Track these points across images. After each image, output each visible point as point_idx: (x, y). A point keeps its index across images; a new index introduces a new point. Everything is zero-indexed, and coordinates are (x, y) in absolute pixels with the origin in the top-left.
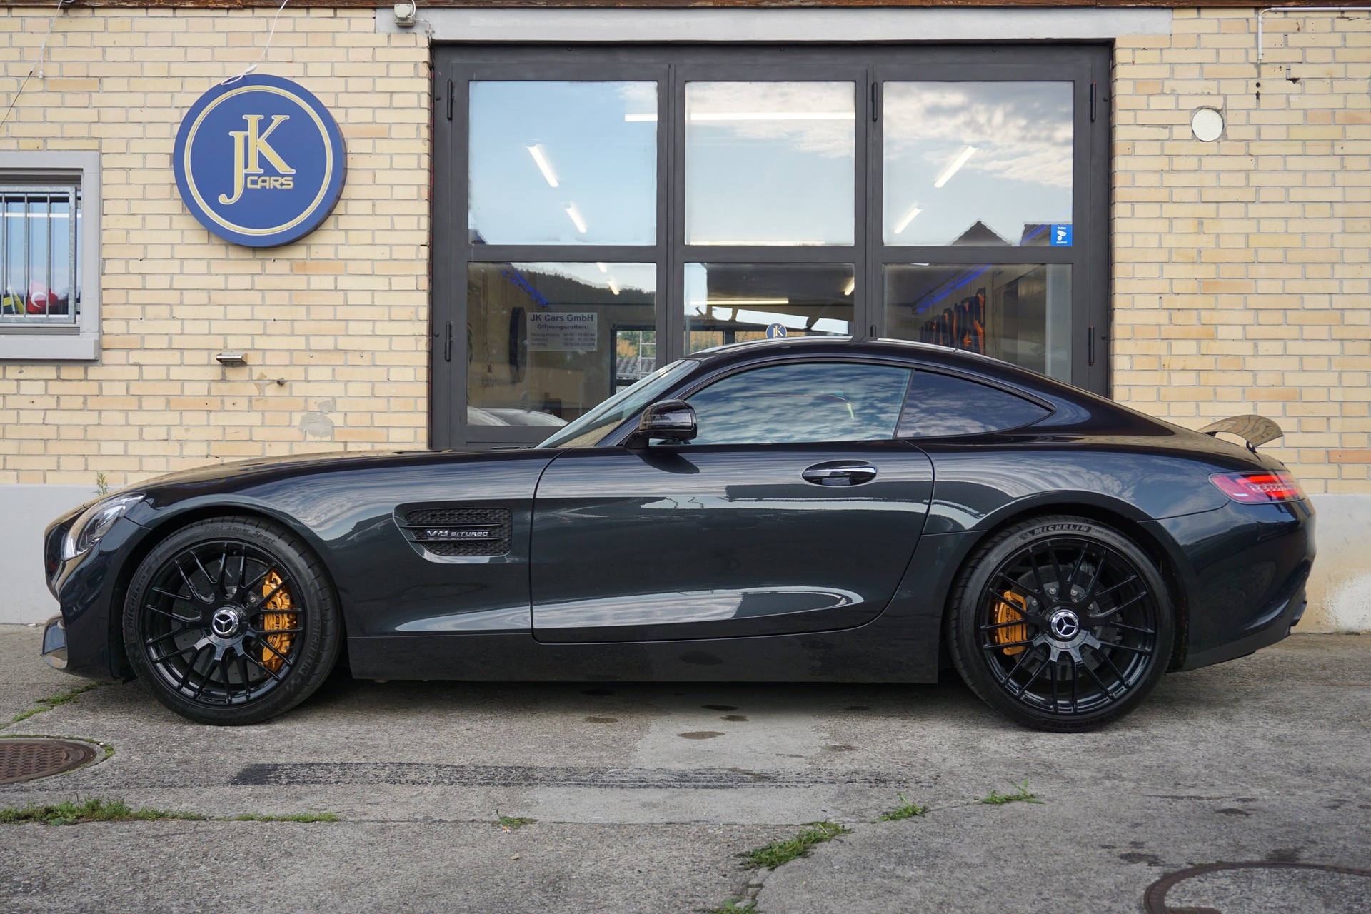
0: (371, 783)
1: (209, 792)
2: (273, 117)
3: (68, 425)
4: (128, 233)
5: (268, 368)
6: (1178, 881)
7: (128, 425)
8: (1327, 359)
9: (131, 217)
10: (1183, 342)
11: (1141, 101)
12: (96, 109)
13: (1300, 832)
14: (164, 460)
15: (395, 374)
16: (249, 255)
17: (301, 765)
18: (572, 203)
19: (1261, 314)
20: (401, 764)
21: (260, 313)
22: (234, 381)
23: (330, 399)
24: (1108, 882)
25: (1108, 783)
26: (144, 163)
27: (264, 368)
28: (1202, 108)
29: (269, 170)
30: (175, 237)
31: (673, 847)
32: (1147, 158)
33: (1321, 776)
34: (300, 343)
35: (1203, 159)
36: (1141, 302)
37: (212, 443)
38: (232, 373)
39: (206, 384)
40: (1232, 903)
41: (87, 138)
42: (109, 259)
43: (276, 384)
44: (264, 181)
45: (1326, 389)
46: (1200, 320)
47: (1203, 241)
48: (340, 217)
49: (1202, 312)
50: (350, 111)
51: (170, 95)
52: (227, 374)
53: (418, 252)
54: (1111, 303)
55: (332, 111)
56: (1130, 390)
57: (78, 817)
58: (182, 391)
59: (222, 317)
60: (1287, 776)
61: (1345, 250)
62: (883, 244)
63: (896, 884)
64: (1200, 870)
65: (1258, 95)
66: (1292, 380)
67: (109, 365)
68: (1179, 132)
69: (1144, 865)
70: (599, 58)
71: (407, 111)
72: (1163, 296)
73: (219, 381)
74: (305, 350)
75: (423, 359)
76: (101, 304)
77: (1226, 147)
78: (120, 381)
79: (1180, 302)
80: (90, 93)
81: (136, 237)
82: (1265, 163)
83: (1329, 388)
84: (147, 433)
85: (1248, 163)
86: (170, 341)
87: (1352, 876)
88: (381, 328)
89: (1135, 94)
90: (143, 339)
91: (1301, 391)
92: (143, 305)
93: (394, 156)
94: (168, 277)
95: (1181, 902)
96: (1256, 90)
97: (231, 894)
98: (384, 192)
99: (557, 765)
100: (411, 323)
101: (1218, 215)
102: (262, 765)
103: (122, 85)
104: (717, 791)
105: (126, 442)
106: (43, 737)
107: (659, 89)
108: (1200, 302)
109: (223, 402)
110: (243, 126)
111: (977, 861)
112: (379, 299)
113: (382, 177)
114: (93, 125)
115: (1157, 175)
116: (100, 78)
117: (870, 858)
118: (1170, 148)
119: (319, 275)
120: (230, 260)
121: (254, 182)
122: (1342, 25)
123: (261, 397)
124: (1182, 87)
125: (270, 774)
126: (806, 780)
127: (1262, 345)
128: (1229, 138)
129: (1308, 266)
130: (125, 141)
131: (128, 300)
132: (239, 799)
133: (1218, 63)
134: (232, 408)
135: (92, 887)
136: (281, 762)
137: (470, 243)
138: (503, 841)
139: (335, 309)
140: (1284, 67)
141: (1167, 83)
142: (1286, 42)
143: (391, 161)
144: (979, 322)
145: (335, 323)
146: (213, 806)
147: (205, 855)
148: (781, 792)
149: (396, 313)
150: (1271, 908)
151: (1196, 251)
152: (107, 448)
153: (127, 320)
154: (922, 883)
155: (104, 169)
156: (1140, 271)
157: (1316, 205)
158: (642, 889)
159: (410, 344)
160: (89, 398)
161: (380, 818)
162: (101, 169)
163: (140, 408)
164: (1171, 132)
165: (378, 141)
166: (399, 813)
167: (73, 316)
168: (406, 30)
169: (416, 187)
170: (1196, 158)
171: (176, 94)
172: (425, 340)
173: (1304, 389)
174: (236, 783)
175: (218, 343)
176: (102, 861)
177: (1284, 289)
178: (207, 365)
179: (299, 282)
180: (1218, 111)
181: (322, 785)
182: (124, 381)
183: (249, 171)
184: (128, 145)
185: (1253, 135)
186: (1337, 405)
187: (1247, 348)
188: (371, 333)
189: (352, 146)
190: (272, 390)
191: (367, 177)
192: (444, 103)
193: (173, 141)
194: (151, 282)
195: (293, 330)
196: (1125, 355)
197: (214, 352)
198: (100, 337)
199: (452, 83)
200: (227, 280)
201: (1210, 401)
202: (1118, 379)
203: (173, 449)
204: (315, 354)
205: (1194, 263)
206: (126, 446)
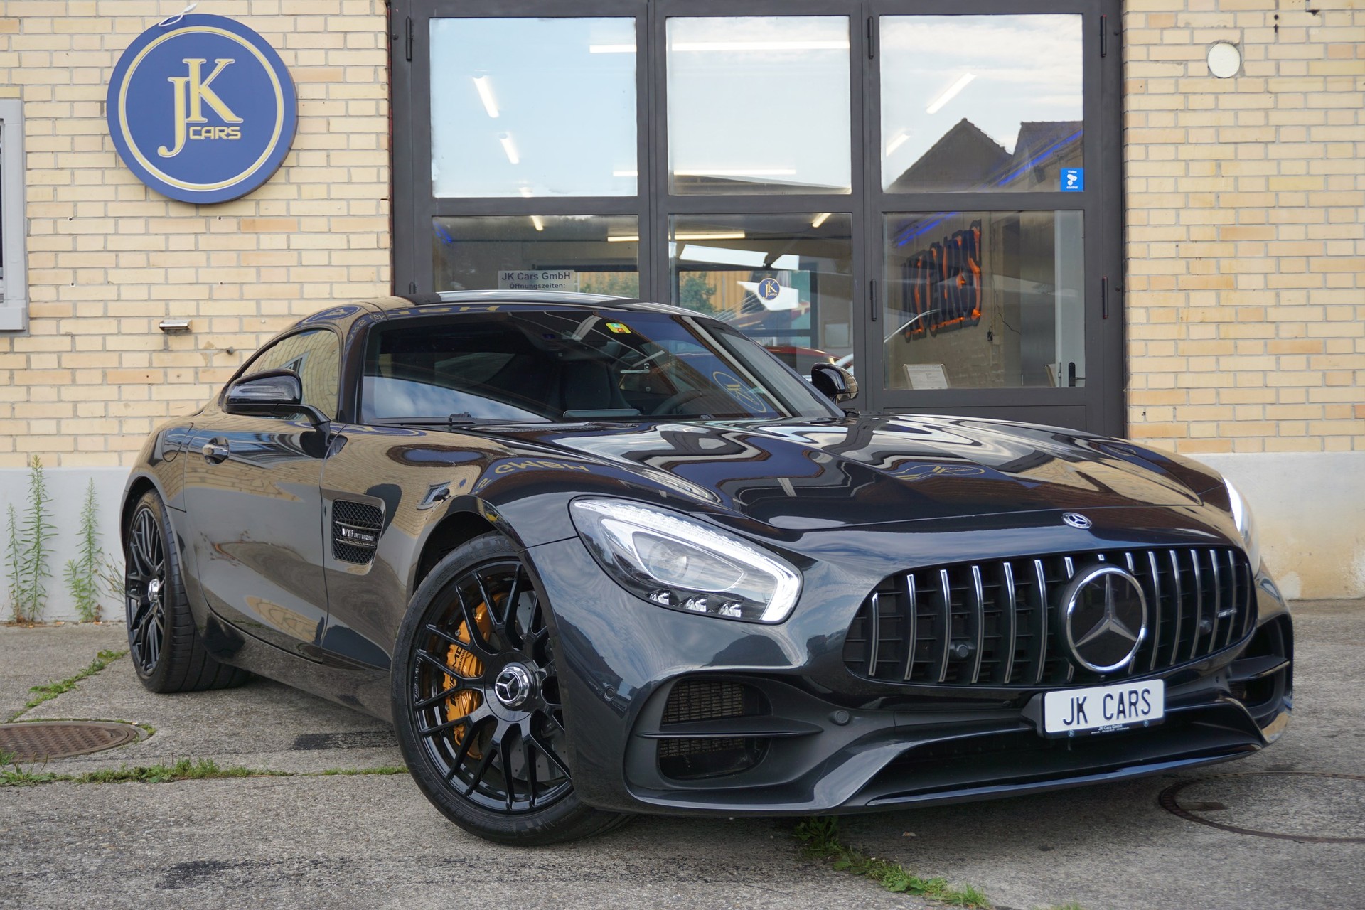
1: (278, 756)
2: (217, 61)
4: (55, 190)
5: (215, 336)
7: (60, 401)
8: (1352, 308)
9: (58, 171)
10: (1202, 293)
11: (1154, 36)
12: (16, 53)
13: (1298, 753)
14: (102, 438)
16: (191, 212)
17: (350, 734)
18: (508, 133)
19: (1284, 262)
21: (205, 275)
22: (178, 351)
26: (72, 112)
27: (209, 336)
28: (1218, 42)
29: (214, 119)
30: (108, 193)
32: (1161, 96)
34: (250, 308)
35: (1220, 96)
37: (155, 419)
38: (174, 342)
39: (146, 355)
41: (7, 85)
42: (34, 218)
43: (225, 354)
44: (208, 131)
45: (1351, 340)
46: (1218, 268)
47: (1222, 185)
48: (291, 170)
49: (1222, 260)
50: (300, 53)
51: (98, 37)
52: (170, 343)
53: (378, 206)
54: (1125, 251)
55: (282, 55)
56: (1146, 345)
57: (173, 776)
58: (120, 363)
59: (162, 281)
62: (882, 191)
65: (1276, 28)
66: (1317, 331)
67: (37, 336)
68: (1194, 69)
71: (363, 52)
72: (1180, 244)
73: (161, 351)
74: (256, 316)
76: (27, 269)
77: (1244, 84)
78: (50, 353)
79: (1198, 250)
80: (9, 35)
81: (64, 194)
82: (1284, 101)
83: (1354, 339)
84: (83, 410)
85: (1267, 101)
86: (106, 308)
87: (1337, 779)
88: (338, 290)
89: (1148, 28)
90: (75, 307)
91: (1325, 343)
92: (75, 269)
93: (350, 102)
94: (102, 238)
95: (1189, 799)
96: (1273, 22)
97: (362, 822)
98: (340, 142)
100: (371, 284)
101: (1236, 156)
102: (312, 735)
103: (45, 26)
105: (59, 420)
107: (637, 26)
108: (1219, 250)
109: (166, 375)
110: (184, 72)
112: (337, 258)
113: (336, 125)
114: (13, 71)
115: (1172, 115)
116: (20, 19)
118: (1185, 85)
119: (269, 233)
120: (170, 217)
121: (197, 133)
123: (208, 368)
124: (1198, 20)
125: (325, 741)
127: (1284, 294)
128: (1247, 74)
129: (1330, 210)
130: (49, 87)
131: (57, 264)
132: (311, 760)
134: (176, 380)
135: (234, 820)
136: (328, 732)
139: (288, 270)
141: (1181, 16)
143: (347, 107)
144: (975, 260)
145: (287, 285)
146: (291, 766)
147: (315, 798)
149: (356, 274)
150: (1265, 801)
151: (1213, 195)
152: (37, 427)
153: (57, 286)
155: (26, 119)
156: (1156, 217)
157: (1338, 145)
160: (15, 372)
162: (24, 119)
163: (74, 382)
164: (1186, 69)
165: (332, 86)
169: (374, 136)
170: (1212, 97)
171: (105, 36)
173: (1329, 341)
174: (298, 749)
175: (160, 310)
176: (224, 805)
177: (1307, 234)
178: (147, 334)
179: (247, 242)
180: (1235, 46)
182: (55, 352)
183: (192, 119)
184: (53, 93)
185: (1272, 72)
187: (1268, 298)
188: (328, 296)
189: (304, 91)
190: (220, 360)
191: (320, 126)
192: (402, 43)
193: (107, 87)
194: (82, 244)
195: (242, 294)
196: (1141, 307)
197: (155, 319)
198: (27, 305)
199: (411, 21)
200: (167, 240)
201: (1231, 355)
202: (1136, 333)
203: (112, 426)
204: (267, 320)
205: (1211, 208)
206: (58, 425)
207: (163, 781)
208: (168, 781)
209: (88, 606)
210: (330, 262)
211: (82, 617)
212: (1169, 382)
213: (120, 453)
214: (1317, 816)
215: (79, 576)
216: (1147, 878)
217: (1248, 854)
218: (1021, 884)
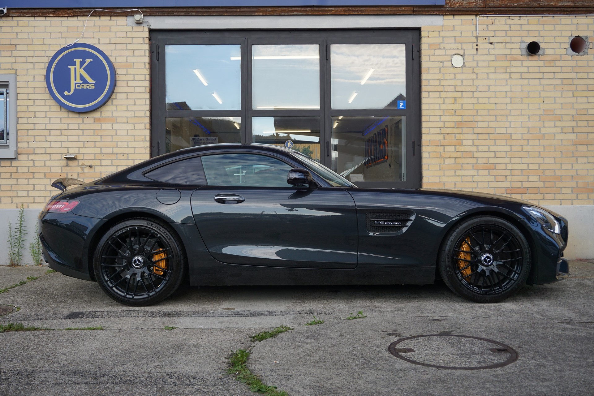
0: (118, 317)
1: (56, 321)
2: (86, 60)
3: (4, 185)
4: (28, 107)
5: (85, 161)
6: (403, 341)
7: (29, 184)
8: (505, 153)
9: (29, 100)
10: (450, 147)
11: (432, 52)
12: (14, 58)
13: (457, 326)
14: (44, 198)
16: (77, 115)
17: (92, 312)
18: (214, 92)
19: (480, 135)
20: (131, 311)
21: (82, 138)
22: (72, 166)
24: (378, 342)
25: (396, 312)
26: (34, 79)
27: (83, 161)
28: (455, 54)
29: (85, 81)
30: (47, 108)
31: (227, 335)
32: (434, 74)
34: (98, 151)
35: (456, 74)
38: (71, 163)
39: (60, 168)
40: (419, 347)
41: (11, 69)
42: (20, 118)
43: (89, 167)
44: (83, 86)
45: (505, 165)
46: (456, 138)
47: (457, 107)
48: (114, 100)
49: (457, 135)
50: (117, 57)
51: (44, 52)
52: (69, 163)
53: (145, 113)
54: (421, 131)
55: (110, 58)
56: (429, 166)
57: (5, 330)
58: (51, 170)
59: (66, 141)
61: (512, 110)
62: (331, 109)
63: (303, 344)
64: (413, 337)
65: (477, 49)
66: (492, 161)
67: (21, 160)
68: (446, 64)
69: (394, 336)
70: (217, 35)
71: (140, 57)
72: (441, 129)
73: (65, 166)
74: (100, 153)
75: (148, 156)
76: (17, 136)
77: (465, 70)
78: (25, 167)
79: (448, 131)
80: (12, 51)
81: (31, 109)
82: (480, 76)
83: (506, 164)
84: (37, 188)
85: (473, 76)
86: (46, 150)
87: (467, 338)
88: (130, 144)
89: (429, 49)
90: (34, 150)
91: (495, 166)
92: (35, 136)
93: (135, 75)
94: (44, 125)
95: (401, 347)
96: (476, 47)
97: (59, 352)
98: (132, 90)
99: (191, 310)
100: (143, 142)
101: (462, 96)
102: (77, 312)
103: (25, 47)
104: (249, 318)
105: (28, 191)
107: (241, 48)
108: (456, 131)
109: (67, 175)
110: (74, 64)
111: (335, 337)
112: (130, 132)
113: (130, 84)
114: (13, 64)
115: (438, 81)
116: (16, 45)
117: (297, 337)
118: (443, 70)
119: (105, 123)
120: (69, 117)
121: (79, 86)
122: (509, 22)
123: (83, 172)
124: (447, 46)
125: (80, 315)
126: (283, 313)
128: (466, 66)
129: (497, 116)
130: (26, 70)
131: (28, 134)
132: (67, 323)
133: (461, 36)
134: (71, 177)
135: (8, 351)
136: (84, 311)
137: (166, 110)
138: (164, 334)
139: (112, 137)
140: (487, 38)
141: (441, 45)
142: (488, 28)
143: (134, 77)
144: (386, 139)
145: (112, 142)
146: (56, 326)
147: (52, 341)
148: (272, 317)
149: (137, 138)
151: (453, 111)
152: (20, 194)
153: (28, 142)
154: (313, 344)
155: (18, 81)
156: (432, 118)
157: (500, 92)
158: (211, 348)
159: (143, 150)
160: (13, 174)
161: (119, 328)
162: (17, 81)
163: (34, 177)
164: (443, 64)
165: (128, 69)
166: (126, 327)
167: (6, 141)
168: (140, 25)
169: (144, 88)
170: (453, 74)
171: (47, 51)
172: (148, 149)
173: (496, 165)
174: (66, 318)
175: (65, 151)
176: (12, 343)
177: (488, 125)
178: (61, 160)
179: (97, 126)
180: (462, 56)
181: (99, 318)
182: (27, 166)
183: (77, 81)
184: (27, 72)
185: (475, 65)
186: (509, 171)
187: (474, 149)
188: (127, 146)
189: (119, 71)
190: (87, 170)
191: (124, 84)
192: (155, 54)
193: (46, 70)
194: (37, 127)
195: (95, 145)
196: (427, 152)
197: (63, 154)
198: (17, 149)
199: (158, 46)
200: (68, 125)
201: (460, 170)
202: (424, 161)
203: (47, 194)
204: (104, 155)
205: (453, 115)
206: (28, 193)
209: (37, 259)
211: (35, 263)
212: (437, 180)
214: (451, 356)
215: (35, 249)
216: (365, 387)
217: (414, 375)
218: (308, 389)
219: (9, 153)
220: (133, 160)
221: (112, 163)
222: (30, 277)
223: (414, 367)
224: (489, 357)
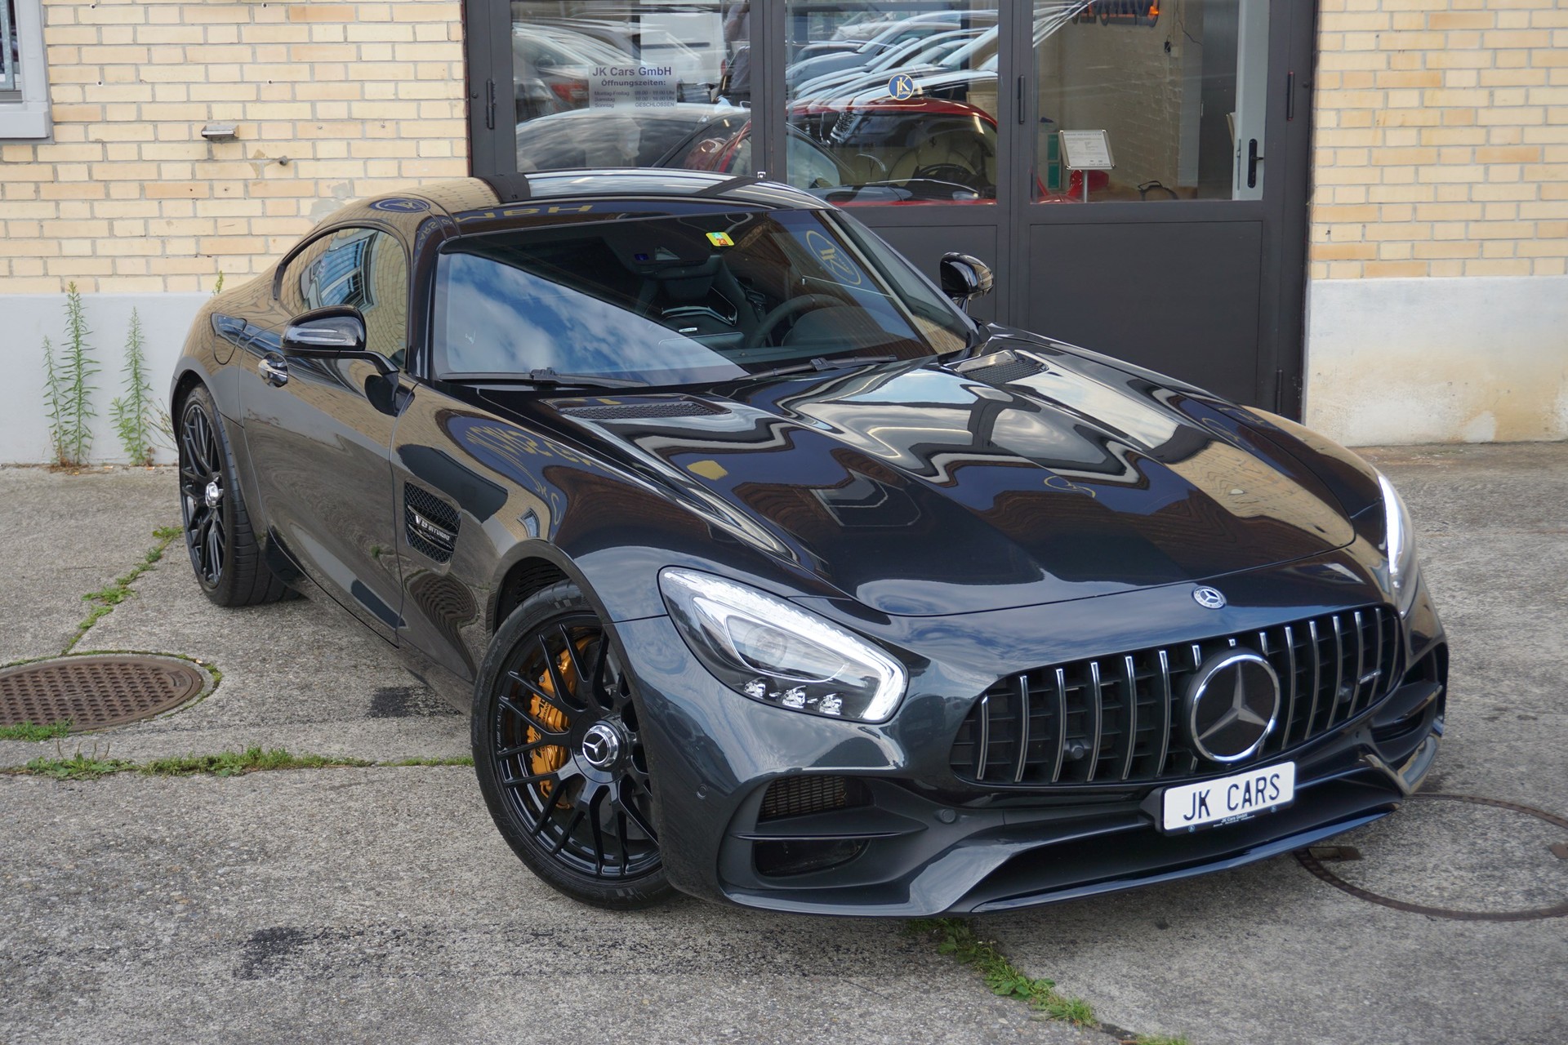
1: (355, 729)
3: (18, 219)
5: (266, 143)
7: (94, 218)
10: (1404, 92)
13: (1451, 753)
14: (143, 260)
15: (426, 149)
19: (1500, 54)
21: (251, 73)
22: (224, 161)
23: (347, 181)
27: (261, 143)
33: (1492, 674)
34: (304, 111)
36: (1353, 42)
37: (202, 239)
38: (219, 150)
39: (188, 166)
40: (1370, 841)
42: (52, 5)
43: (278, 164)
46: (1425, 62)
49: (1428, 53)
52: (214, 152)
54: (1316, 42)
56: (1335, 153)
57: (244, 767)
58: (159, 174)
59: (202, 79)
60: (1457, 675)
67: (64, 143)
72: (1381, 35)
73: (205, 161)
74: (312, 120)
75: (461, 129)
76: (47, 65)
78: (79, 163)
79: (1403, 41)
84: (119, 228)
86: (139, 111)
87: (1486, 807)
88: (405, 90)
90: (104, 109)
91: (1543, 151)
92: (102, 66)
94: (130, 29)
97: (446, 856)
100: (442, 84)
102: (391, 689)
105: (94, 240)
106: (128, 652)
108: (1427, 40)
109: (211, 188)
112: (402, 53)
119: (323, 23)
120: (208, 5)
123: (260, 180)
125: (404, 702)
127: (1499, 93)
131: (81, 59)
132: (389, 736)
134: (224, 195)
135: (311, 852)
136: (407, 683)
139: (346, 67)
145: (346, 84)
146: (368, 747)
147: (395, 810)
149: (424, 71)
150: (1403, 845)
152: (70, 248)
153: (82, 85)
159: (443, 110)
160: (41, 185)
163: (108, 197)
167: (11, 76)
172: (462, 105)
173: (1547, 148)
174: (376, 715)
175: (201, 113)
176: (299, 821)
177: (1530, 21)
178: (189, 141)
179: (298, 33)
182: (84, 162)
187: (1480, 98)
188: (393, 97)
190: (272, 172)
194: (108, 35)
195: (294, 94)
196: (1331, 109)
197: (196, 124)
198: (50, 107)
200: (205, 31)
201: (1433, 165)
202: (1324, 139)
203: (153, 247)
204: (323, 125)
206: (94, 245)
207: (233, 774)
208: (239, 775)
209: (138, 448)
210: (394, 57)
211: (133, 459)
212: (1359, 196)
213: (164, 277)
214: (1456, 873)
215: (126, 416)
216: (1264, 980)
217: (1375, 939)
218: (1131, 988)
219: (24, 119)
220: (415, 142)
221: (349, 151)
222: (160, 531)
223: (1370, 912)
224: (1553, 875)
